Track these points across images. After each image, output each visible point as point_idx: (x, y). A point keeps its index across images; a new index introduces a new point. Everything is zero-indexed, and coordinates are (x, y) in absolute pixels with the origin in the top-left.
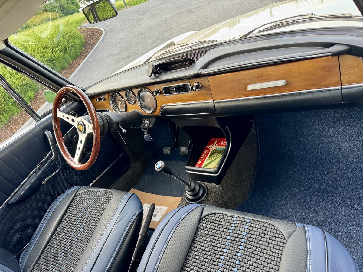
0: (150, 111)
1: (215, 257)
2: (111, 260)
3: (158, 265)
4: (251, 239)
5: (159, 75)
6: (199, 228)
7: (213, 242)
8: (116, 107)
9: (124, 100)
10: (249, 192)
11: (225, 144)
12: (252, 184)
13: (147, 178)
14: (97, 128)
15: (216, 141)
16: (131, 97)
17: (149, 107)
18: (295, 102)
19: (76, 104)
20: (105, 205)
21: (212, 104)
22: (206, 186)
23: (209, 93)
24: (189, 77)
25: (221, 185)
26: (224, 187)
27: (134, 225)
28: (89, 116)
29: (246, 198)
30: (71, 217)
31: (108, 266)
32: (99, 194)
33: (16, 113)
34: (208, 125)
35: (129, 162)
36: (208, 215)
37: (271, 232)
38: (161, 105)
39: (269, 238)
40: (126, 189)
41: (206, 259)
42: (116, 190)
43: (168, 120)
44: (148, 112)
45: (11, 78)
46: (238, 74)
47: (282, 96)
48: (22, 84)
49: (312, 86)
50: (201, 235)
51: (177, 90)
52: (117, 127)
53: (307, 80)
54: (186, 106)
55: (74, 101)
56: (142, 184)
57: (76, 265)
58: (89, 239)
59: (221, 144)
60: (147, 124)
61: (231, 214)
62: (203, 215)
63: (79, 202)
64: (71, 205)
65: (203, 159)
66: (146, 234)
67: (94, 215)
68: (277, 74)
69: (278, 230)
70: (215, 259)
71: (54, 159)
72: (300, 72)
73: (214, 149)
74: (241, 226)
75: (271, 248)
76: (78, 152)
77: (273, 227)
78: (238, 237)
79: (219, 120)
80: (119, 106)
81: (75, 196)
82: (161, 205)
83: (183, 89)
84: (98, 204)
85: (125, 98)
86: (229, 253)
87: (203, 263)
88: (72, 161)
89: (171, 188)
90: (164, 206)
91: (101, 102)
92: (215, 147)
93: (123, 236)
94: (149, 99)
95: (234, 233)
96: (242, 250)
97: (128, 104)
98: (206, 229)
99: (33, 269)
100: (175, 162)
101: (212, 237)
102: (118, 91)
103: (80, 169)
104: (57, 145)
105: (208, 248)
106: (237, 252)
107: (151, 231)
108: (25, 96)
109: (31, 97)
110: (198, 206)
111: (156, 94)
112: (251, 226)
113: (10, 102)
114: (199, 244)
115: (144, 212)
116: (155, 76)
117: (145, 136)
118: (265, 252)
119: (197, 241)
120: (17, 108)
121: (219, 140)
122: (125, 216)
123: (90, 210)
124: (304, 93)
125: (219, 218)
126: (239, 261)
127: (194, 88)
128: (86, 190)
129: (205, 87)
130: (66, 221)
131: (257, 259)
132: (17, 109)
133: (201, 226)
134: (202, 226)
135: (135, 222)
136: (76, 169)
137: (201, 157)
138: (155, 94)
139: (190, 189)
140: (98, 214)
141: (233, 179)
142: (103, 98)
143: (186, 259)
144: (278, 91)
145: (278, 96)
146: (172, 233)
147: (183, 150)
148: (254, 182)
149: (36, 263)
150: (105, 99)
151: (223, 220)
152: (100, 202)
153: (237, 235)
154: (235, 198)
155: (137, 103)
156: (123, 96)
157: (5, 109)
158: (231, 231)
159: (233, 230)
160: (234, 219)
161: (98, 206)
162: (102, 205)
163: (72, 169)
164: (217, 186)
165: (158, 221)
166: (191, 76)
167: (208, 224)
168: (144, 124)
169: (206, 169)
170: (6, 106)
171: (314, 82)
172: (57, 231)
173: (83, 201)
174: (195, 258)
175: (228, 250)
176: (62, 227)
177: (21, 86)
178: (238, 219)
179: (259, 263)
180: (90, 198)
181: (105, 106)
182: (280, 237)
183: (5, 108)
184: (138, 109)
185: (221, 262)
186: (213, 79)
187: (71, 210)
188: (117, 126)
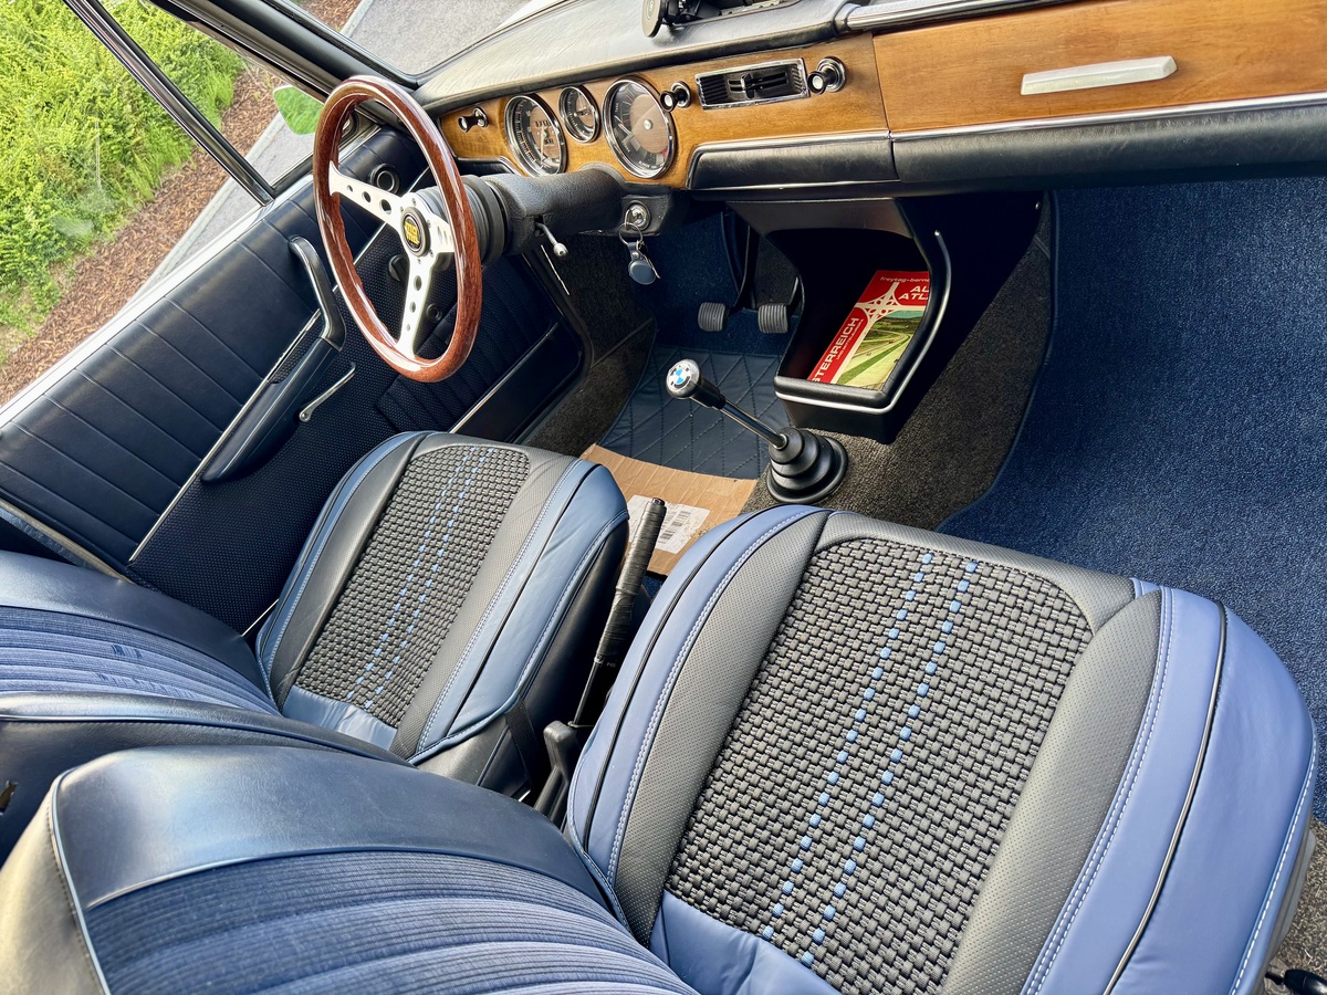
0: (650, 168)
1: (850, 669)
2: (532, 661)
3: (673, 680)
4: (974, 624)
5: (685, 27)
6: (807, 581)
7: (849, 624)
8: (529, 151)
9: (556, 123)
10: (998, 469)
11: (925, 295)
12: (1013, 441)
13: (640, 412)
14: (467, 238)
15: (895, 285)
16: (582, 113)
17: (649, 153)
18: (1199, 145)
19: (389, 138)
20: (506, 495)
21: (885, 144)
22: (843, 447)
23: (877, 101)
24: (799, 40)
25: (895, 445)
26: (908, 450)
27: (599, 561)
28: (438, 189)
29: (984, 491)
30: (400, 529)
31: (524, 678)
32: (487, 460)
33: (177, 158)
34: (865, 227)
35: (580, 354)
36: (839, 544)
37: (1043, 605)
38: (693, 148)
39: (1033, 624)
40: (571, 447)
41: (824, 672)
42: (541, 451)
43: (718, 205)
44: (645, 173)
45: (144, 20)
46: (989, 29)
47: (1152, 121)
48: (187, 46)
49: (1273, 82)
50: (811, 603)
51: (753, 88)
52: (534, 233)
53: (1259, 60)
54: (784, 153)
55: (380, 126)
56: (626, 431)
57: (426, 670)
58: (461, 597)
59: (911, 296)
60: (639, 221)
61: (914, 544)
62: (822, 543)
63: (425, 484)
64: (399, 492)
65: (839, 350)
66: (637, 588)
67: (474, 525)
68: (1144, 30)
69: (1067, 599)
70: (850, 675)
71: (331, 339)
72: (1234, 26)
73: (884, 315)
74: (947, 581)
75: (1037, 653)
76: (411, 320)
77: (1053, 592)
78: (930, 615)
79: (910, 207)
80: (541, 146)
81: (409, 462)
82: (688, 502)
83: (774, 84)
84: (485, 492)
85: (562, 117)
86: (895, 662)
87: (813, 685)
88: (392, 348)
89: (723, 449)
90: (696, 506)
91: (477, 131)
92: (888, 308)
93: (567, 594)
94: (647, 122)
95: (919, 603)
96: (942, 653)
97: (572, 140)
98: (829, 585)
99: (299, 674)
100: (739, 358)
101: (847, 610)
102: (534, 90)
103: (421, 378)
104: (338, 289)
105: (830, 640)
106: (922, 659)
107: (654, 582)
108: (200, 92)
109: (222, 96)
110: (807, 513)
111: (675, 104)
112: (977, 584)
113: (151, 116)
114: (802, 628)
115: (631, 522)
116: (673, 31)
117: (634, 264)
118: (1016, 664)
119: (797, 619)
120: (178, 140)
121: (904, 281)
122: (572, 533)
123: (461, 509)
124: (1241, 113)
125: (873, 552)
126: (927, 687)
127: (818, 83)
128: (444, 443)
129: (862, 77)
130: (387, 541)
131: (986, 684)
132: (180, 144)
133: (811, 574)
134: (817, 575)
135: (602, 554)
136: (409, 375)
137: (834, 344)
138: (669, 101)
139: (788, 456)
140: (487, 523)
141: (941, 424)
142: (482, 118)
143: (760, 670)
144: (1137, 103)
145: (1135, 122)
146: (719, 590)
147: (772, 315)
148: (1019, 434)
149: (307, 658)
150: (488, 122)
151: (886, 561)
152: (491, 486)
153: (928, 609)
154: (941, 490)
155: (602, 137)
156: (555, 107)
157: (138, 144)
158: (908, 595)
159: (917, 592)
160: (925, 558)
161: (485, 499)
162: (499, 494)
163: (392, 374)
164: (882, 449)
165: (676, 552)
166: (808, 33)
167: (837, 570)
168: (631, 219)
169: (846, 389)
170: (142, 131)
171: (1283, 67)
172: (361, 568)
173: (437, 479)
174: (786, 668)
175: (893, 653)
176: (375, 557)
177: (183, 53)
178: (938, 559)
179: (992, 696)
180: (457, 470)
181: (491, 147)
182: (1074, 622)
183: (138, 138)
184: (607, 161)
185: (868, 686)
186: (892, 45)
187: (399, 507)
188: (537, 228)
